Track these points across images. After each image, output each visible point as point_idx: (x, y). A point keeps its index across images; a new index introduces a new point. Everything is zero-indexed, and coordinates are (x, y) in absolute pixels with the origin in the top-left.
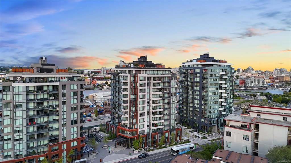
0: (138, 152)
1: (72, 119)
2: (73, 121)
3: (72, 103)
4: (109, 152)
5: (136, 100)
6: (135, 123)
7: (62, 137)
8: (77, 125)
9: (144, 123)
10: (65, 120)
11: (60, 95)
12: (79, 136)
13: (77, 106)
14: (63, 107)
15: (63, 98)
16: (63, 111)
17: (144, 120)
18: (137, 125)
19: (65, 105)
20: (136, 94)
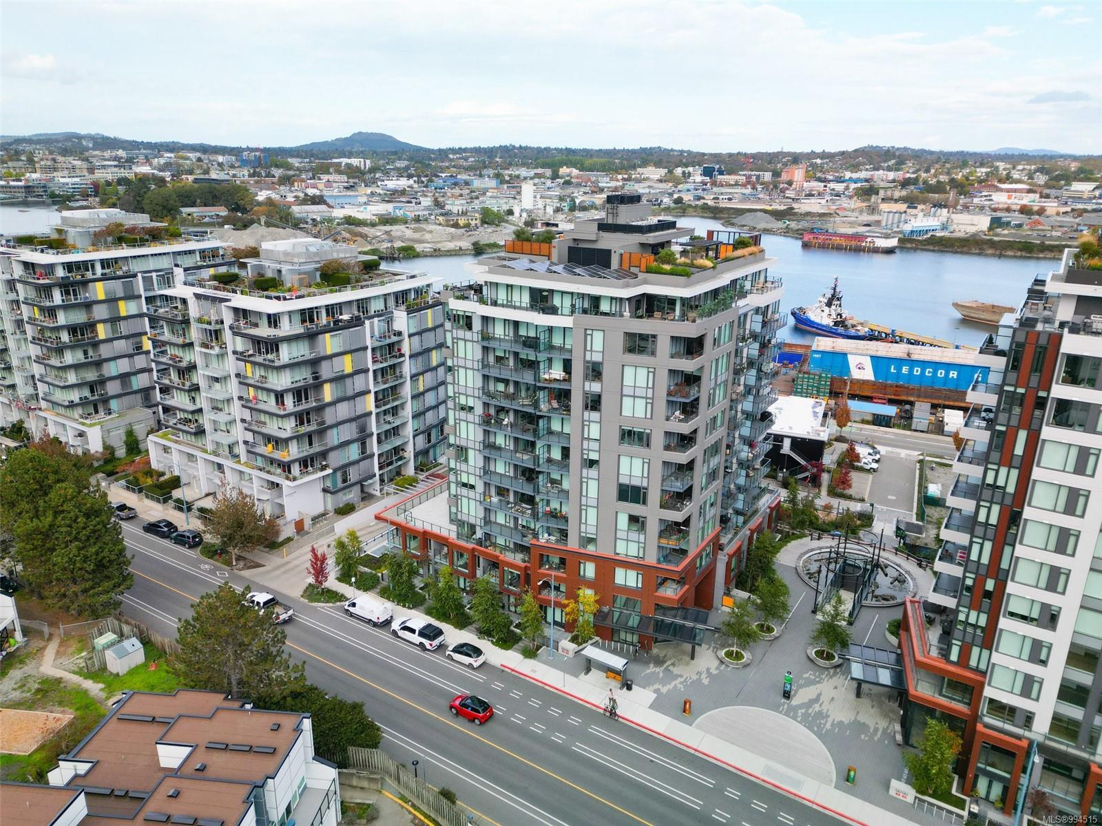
0: (910, 799)
1: (624, 480)
2: (626, 486)
3: (627, 412)
4: (787, 695)
5: (1008, 501)
6: (973, 640)
7: (580, 532)
8: (644, 507)
9: (1035, 670)
10: (593, 473)
11: (578, 369)
12: (652, 559)
13: (648, 431)
14: (589, 421)
15: (587, 384)
16: (586, 436)
17: (1038, 653)
18: (985, 653)
19: (595, 416)
20: (1016, 462)
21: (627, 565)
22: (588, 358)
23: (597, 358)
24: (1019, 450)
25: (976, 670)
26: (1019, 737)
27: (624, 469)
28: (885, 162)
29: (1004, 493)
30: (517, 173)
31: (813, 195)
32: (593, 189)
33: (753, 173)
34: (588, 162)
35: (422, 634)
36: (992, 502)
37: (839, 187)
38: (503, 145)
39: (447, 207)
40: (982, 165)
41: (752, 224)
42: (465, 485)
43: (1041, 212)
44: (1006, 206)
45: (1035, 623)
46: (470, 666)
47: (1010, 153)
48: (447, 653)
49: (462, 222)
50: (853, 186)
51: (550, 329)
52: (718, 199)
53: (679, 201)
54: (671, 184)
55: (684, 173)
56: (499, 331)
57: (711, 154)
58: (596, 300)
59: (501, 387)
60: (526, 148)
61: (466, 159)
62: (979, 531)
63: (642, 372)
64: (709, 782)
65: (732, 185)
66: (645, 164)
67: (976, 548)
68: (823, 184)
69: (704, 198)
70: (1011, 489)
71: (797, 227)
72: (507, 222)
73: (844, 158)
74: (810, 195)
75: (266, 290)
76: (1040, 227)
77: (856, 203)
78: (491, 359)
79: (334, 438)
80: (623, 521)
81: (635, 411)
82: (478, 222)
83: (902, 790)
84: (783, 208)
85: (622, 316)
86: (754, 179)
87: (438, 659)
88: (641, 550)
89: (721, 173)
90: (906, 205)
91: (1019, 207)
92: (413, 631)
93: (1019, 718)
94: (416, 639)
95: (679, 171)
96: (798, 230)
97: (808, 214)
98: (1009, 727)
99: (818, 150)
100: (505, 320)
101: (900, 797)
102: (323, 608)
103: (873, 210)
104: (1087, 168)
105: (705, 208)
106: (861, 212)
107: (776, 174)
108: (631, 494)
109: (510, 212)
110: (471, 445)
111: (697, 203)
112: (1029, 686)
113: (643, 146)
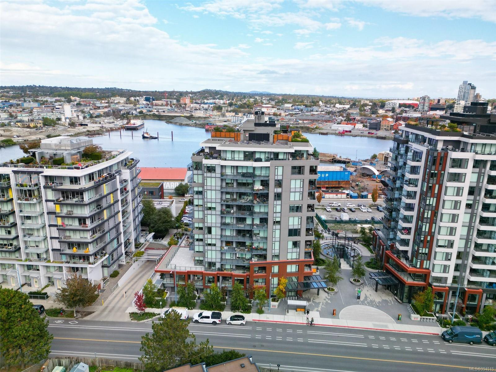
0: (419, 319)
1: (291, 227)
2: (292, 230)
3: (292, 199)
5: (434, 209)
6: (424, 258)
7: (272, 253)
8: (299, 237)
9: (447, 263)
10: (278, 227)
11: (272, 184)
12: (302, 258)
13: (300, 205)
14: (276, 205)
15: (276, 189)
16: (275, 211)
17: (448, 257)
18: (428, 262)
19: (279, 202)
20: (436, 196)
21: (291, 263)
22: (276, 178)
23: (280, 178)
24: (436, 192)
25: (426, 269)
26: (445, 287)
27: (291, 223)
28: (216, 96)
29: (432, 206)
30: (45, 99)
31: (197, 110)
32: (94, 107)
33: (168, 100)
34: (83, 94)
35: (212, 318)
36: (428, 210)
37: (206, 106)
38: (29, 85)
39: (19, 118)
40: (251, 97)
41: (180, 122)
42: (210, 245)
43: (280, 115)
44: (268, 113)
45: (446, 247)
46: (242, 324)
47: (256, 93)
48: (228, 322)
49: (32, 125)
50: (211, 106)
51: (254, 168)
52: (159, 111)
53: (141, 112)
54: (132, 105)
55: (135, 100)
56: (228, 172)
57: (143, 92)
58: (276, 155)
59: (228, 196)
60: (43, 87)
61: (8, 92)
62: (425, 220)
63: (298, 182)
64: (362, 336)
65: (160, 105)
66: (114, 95)
67: (424, 227)
68: (199, 105)
69: (152, 111)
70: (434, 205)
71: (199, 123)
72: (58, 124)
73: (200, 94)
74: (196, 109)
75: (60, 165)
76: (284, 120)
77: (215, 113)
78: (224, 184)
79: (108, 238)
80: (290, 245)
81: (295, 198)
82: (41, 125)
83: (415, 317)
84: (188, 115)
85: (289, 159)
86: (169, 102)
87: (224, 326)
88: (298, 255)
89: (154, 100)
90: (234, 113)
91: (273, 113)
92: (208, 317)
93: (443, 280)
94: (211, 320)
95: (132, 99)
96: (200, 124)
97: (199, 117)
98: (441, 285)
99: (189, 91)
100: (232, 166)
101: (416, 320)
102: (148, 322)
103: (224, 115)
104: (285, 98)
105: (154, 115)
106: (219, 116)
107: (178, 101)
108: (293, 232)
109: (59, 119)
110: (214, 225)
111: (150, 113)
112: (445, 269)
113: (107, 87)
